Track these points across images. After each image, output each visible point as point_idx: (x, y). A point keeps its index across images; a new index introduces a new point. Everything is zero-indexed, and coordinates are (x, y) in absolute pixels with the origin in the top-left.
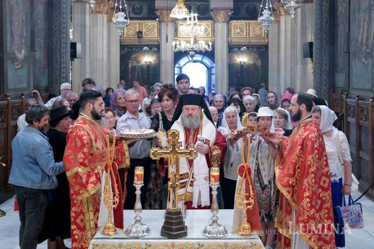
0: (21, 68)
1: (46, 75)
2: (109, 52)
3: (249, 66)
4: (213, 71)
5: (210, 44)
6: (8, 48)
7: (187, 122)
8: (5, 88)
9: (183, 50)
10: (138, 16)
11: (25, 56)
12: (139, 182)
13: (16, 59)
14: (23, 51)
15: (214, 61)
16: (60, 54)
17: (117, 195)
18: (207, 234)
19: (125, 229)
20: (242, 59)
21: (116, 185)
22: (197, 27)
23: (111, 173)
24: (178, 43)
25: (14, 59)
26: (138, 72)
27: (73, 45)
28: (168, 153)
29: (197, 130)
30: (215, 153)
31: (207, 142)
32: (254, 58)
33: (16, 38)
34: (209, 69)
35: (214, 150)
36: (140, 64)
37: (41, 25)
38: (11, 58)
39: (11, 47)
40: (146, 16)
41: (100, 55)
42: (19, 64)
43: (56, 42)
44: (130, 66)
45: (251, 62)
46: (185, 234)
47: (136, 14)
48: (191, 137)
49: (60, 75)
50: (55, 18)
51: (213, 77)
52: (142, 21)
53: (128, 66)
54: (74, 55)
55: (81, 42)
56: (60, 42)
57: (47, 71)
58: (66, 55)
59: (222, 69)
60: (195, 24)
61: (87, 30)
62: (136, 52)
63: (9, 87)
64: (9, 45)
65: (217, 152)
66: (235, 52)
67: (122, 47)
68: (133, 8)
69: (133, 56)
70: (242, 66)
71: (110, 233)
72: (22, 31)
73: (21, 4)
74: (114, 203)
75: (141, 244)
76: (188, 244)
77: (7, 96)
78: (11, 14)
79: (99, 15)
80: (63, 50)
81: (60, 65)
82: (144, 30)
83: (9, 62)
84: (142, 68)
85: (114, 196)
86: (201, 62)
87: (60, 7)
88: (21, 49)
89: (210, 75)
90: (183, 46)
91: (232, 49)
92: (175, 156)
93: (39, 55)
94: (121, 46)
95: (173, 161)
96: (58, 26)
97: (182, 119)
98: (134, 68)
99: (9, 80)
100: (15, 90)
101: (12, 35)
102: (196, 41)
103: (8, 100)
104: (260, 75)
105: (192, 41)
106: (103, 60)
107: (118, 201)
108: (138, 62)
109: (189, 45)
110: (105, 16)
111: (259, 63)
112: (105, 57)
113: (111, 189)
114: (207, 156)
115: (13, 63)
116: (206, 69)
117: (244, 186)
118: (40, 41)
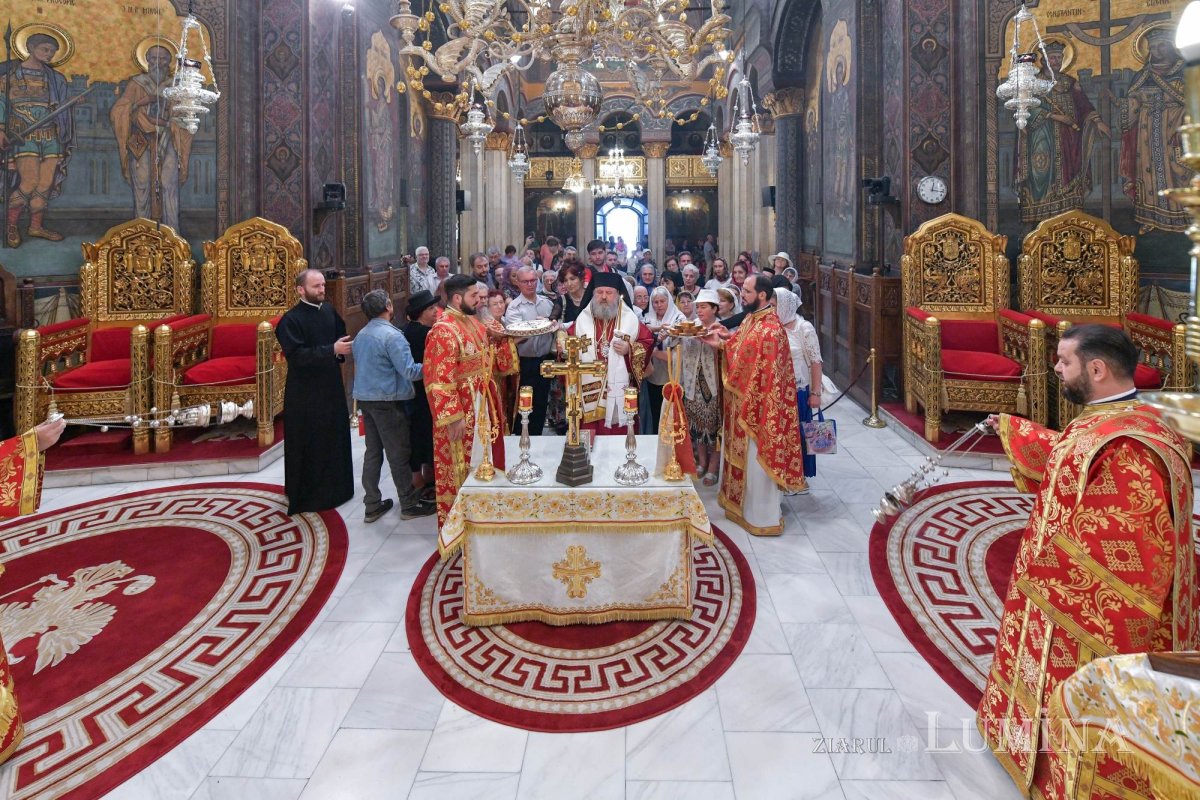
0: (388, 230)
1: (425, 233)
2: (509, 198)
3: (693, 213)
4: (646, 219)
5: (641, 188)
6: (370, 207)
7: (599, 310)
8: (366, 258)
9: (605, 196)
10: (548, 151)
11: (393, 214)
12: (526, 409)
13: (381, 219)
14: (390, 209)
15: (646, 206)
16: (443, 207)
17: (496, 425)
18: (620, 480)
19: (507, 471)
20: (684, 204)
21: (494, 412)
22: (623, 167)
23: (487, 396)
24: (598, 187)
25: (378, 219)
26: (549, 222)
27: (460, 195)
28: (566, 369)
29: (613, 322)
30: (637, 353)
31: (626, 338)
32: (700, 202)
33: (380, 192)
34: (641, 217)
35: (636, 349)
36: (551, 212)
37: (417, 170)
38: (374, 219)
39: (373, 204)
40: (559, 151)
41: (497, 204)
42: (384, 226)
43: (438, 190)
44: (538, 214)
45: (696, 208)
46: (590, 480)
47: (545, 148)
48: (605, 332)
49: (442, 233)
50: (436, 160)
51: (647, 227)
52: (553, 158)
53: (536, 214)
54: (461, 207)
55: (471, 190)
56: (443, 190)
57: (425, 228)
58: (451, 208)
59: (658, 218)
60: (621, 163)
61: (480, 173)
62: (545, 196)
63: (371, 256)
64: (370, 202)
65: (640, 352)
66: (674, 196)
67: (527, 191)
68: (542, 139)
69: (542, 202)
70: (683, 212)
71: (487, 477)
72: (388, 182)
73: (388, 148)
74: (492, 437)
75: (527, 493)
76: (592, 493)
77: (367, 269)
78: (374, 161)
79: (495, 152)
80: (447, 202)
81: (443, 221)
82: (555, 170)
83: (371, 224)
84: (553, 216)
85: (492, 426)
86: (631, 208)
87: (441, 147)
88: (388, 205)
89: (642, 224)
90: (605, 190)
91: (671, 191)
92: (575, 373)
93: (415, 208)
94: (525, 190)
95: (572, 379)
96: (439, 171)
97: (592, 306)
98: (543, 216)
99: (370, 246)
100: (379, 258)
101: (375, 189)
102: (621, 186)
103: (369, 274)
104: (708, 224)
105: (617, 185)
106: (501, 209)
107: (497, 433)
108: (549, 209)
109: (612, 189)
110: (504, 154)
111: (706, 208)
112: (504, 206)
113: (488, 417)
114: (626, 357)
115: (376, 225)
116: (636, 216)
117: (671, 413)
118: (416, 190)
